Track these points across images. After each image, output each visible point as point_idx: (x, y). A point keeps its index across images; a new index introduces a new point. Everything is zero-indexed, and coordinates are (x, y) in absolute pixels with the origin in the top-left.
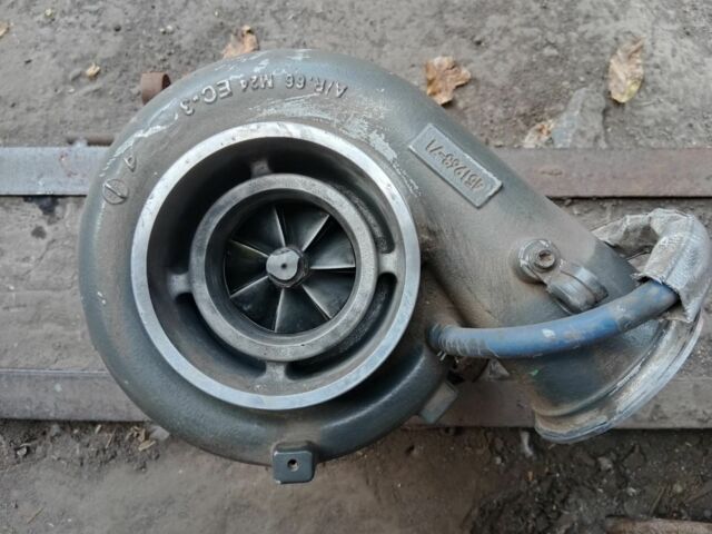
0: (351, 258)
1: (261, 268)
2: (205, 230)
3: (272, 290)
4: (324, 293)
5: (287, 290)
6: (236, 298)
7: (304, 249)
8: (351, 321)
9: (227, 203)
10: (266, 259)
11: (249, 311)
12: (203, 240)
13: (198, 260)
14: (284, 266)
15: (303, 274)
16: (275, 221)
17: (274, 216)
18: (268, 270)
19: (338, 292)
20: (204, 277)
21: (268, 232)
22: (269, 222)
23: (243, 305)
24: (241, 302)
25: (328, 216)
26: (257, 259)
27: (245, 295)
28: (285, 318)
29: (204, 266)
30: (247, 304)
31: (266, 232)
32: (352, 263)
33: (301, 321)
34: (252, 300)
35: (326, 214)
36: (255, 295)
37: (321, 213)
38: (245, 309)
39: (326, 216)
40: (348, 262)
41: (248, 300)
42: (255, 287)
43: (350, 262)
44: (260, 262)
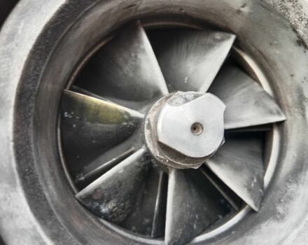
19: (249, 163)
20: (16, 172)
21: (131, 75)
22: (133, 55)
23: (101, 204)
24: (97, 201)
25: (233, 37)
26: (119, 123)
27: (104, 188)
28: (179, 221)
29: (12, 144)
30: (108, 201)
31: (126, 75)
32: (279, 114)
33: (197, 217)
34: (117, 192)
35: (227, 34)
36: (120, 185)
37: (218, 36)
38: (104, 210)
39: (229, 38)
40: (271, 113)
41: (110, 195)
42: (121, 171)
43: (275, 112)
44: (125, 126)
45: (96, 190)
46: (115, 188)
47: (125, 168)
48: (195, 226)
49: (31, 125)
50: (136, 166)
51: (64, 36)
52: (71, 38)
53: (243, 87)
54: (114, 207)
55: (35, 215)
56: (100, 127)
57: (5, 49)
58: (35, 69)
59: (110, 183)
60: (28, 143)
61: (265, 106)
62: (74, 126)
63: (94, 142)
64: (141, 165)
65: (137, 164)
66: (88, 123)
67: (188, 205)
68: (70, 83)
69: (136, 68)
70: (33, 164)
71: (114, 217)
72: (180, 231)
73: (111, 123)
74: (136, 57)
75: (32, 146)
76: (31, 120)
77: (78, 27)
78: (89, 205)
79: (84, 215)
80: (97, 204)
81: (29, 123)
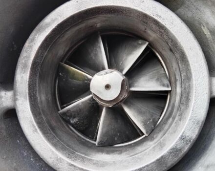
0: (166, 82)
1: (85, 88)
2: (31, 47)
3: (95, 108)
4: (140, 113)
5: (108, 108)
6: (65, 114)
7: (124, 72)
8: (180, 150)
9: (53, 21)
10: (90, 80)
11: (76, 124)
12: (28, 57)
13: (22, 77)
14: (108, 87)
15: (125, 95)
16: (100, 47)
17: (99, 43)
18: (92, 90)
19: (151, 111)
20: (27, 94)
21: (94, 58)
22: (95, 48)
23: (70, 118)
24: (68, 116)
25: (147, 43)
26: (83, 81)
27: (72, 111)
28: (106, 133)
29: (28, 83)
30: (74, 118)
31: (92, 58)
32: (168, 86)
33: (118, 134)
34: (78, 114)
35: (145, 41)
36: (80, 111)
37: (140, 42)
38: (72, 122)
39: (145, 43)
40: (164, 85)
41: (75, 115)
42: (80, 104)
43: (166, 85)
44: (86, 83)
45: (68, 111)
46: (78, 112)
47: (82, 103)
48: (116, 139)
49: (38, 77)
50: (88, 103)
51: (56, 40)
52: (60, 41)
53: (155, 70)
54: (77, 122)
55: (32, 112)
56: (75, 82)
57: (30, 45)
58: (41, 54)
59: (75, 109)
60: (35, 84)
61: (161, 82)
62: (64, 80)
63: (74, 89)
64: (91, 103)
65: (88, 102)
66: (70, 79)
67: (113, 127)
68: (65, 59)
69: (96, 55)
70: (36, 93)
71: (77, 126)
72: (106, 139)
73: (80, 81)
74: (96, 49)
75: (37, 85)
76: (38, 75)
77: (63, 36)
78: (64, 117)
79: (60, 121)
80: (68, 118)
81: (36, 76)
